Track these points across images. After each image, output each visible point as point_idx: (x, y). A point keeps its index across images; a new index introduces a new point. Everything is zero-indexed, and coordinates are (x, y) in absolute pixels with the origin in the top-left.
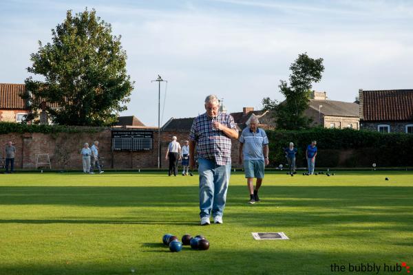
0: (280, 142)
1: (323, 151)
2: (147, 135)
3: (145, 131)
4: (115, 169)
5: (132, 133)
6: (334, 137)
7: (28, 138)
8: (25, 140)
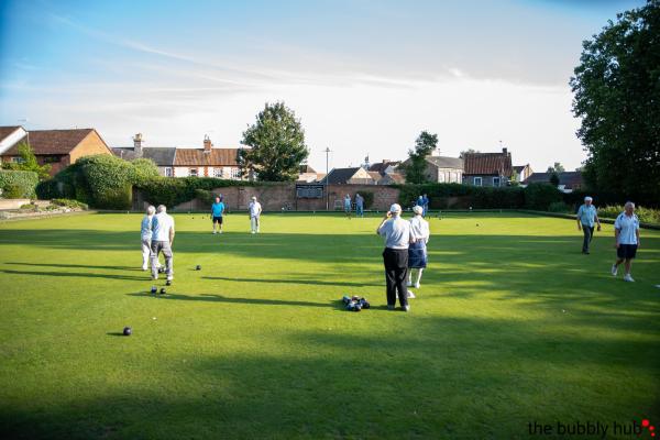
2: (320, 188)
3: (318, 185)
4: (298, 210)
5: (310, 186)
8: (241, 191)
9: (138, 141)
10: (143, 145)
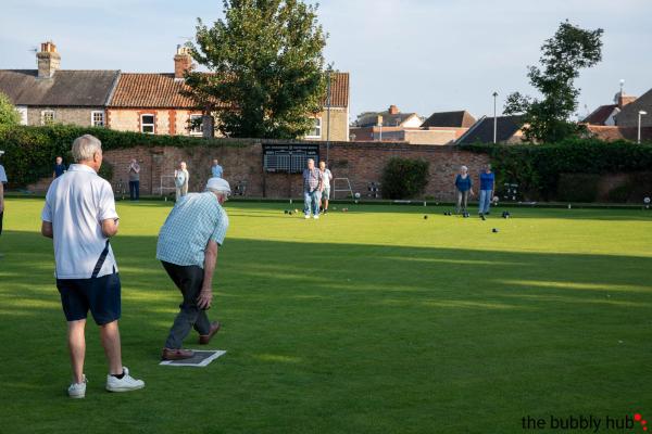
0: (504, 162)
1: (572, 176)
2: (312, 150)
3: (309, 145)
4: (269, 198)
5: (291, 148)
6: (592, 155)
7: (157, 153)
8: (155, 156)
9: (44, 57)
10: (55, 65)
